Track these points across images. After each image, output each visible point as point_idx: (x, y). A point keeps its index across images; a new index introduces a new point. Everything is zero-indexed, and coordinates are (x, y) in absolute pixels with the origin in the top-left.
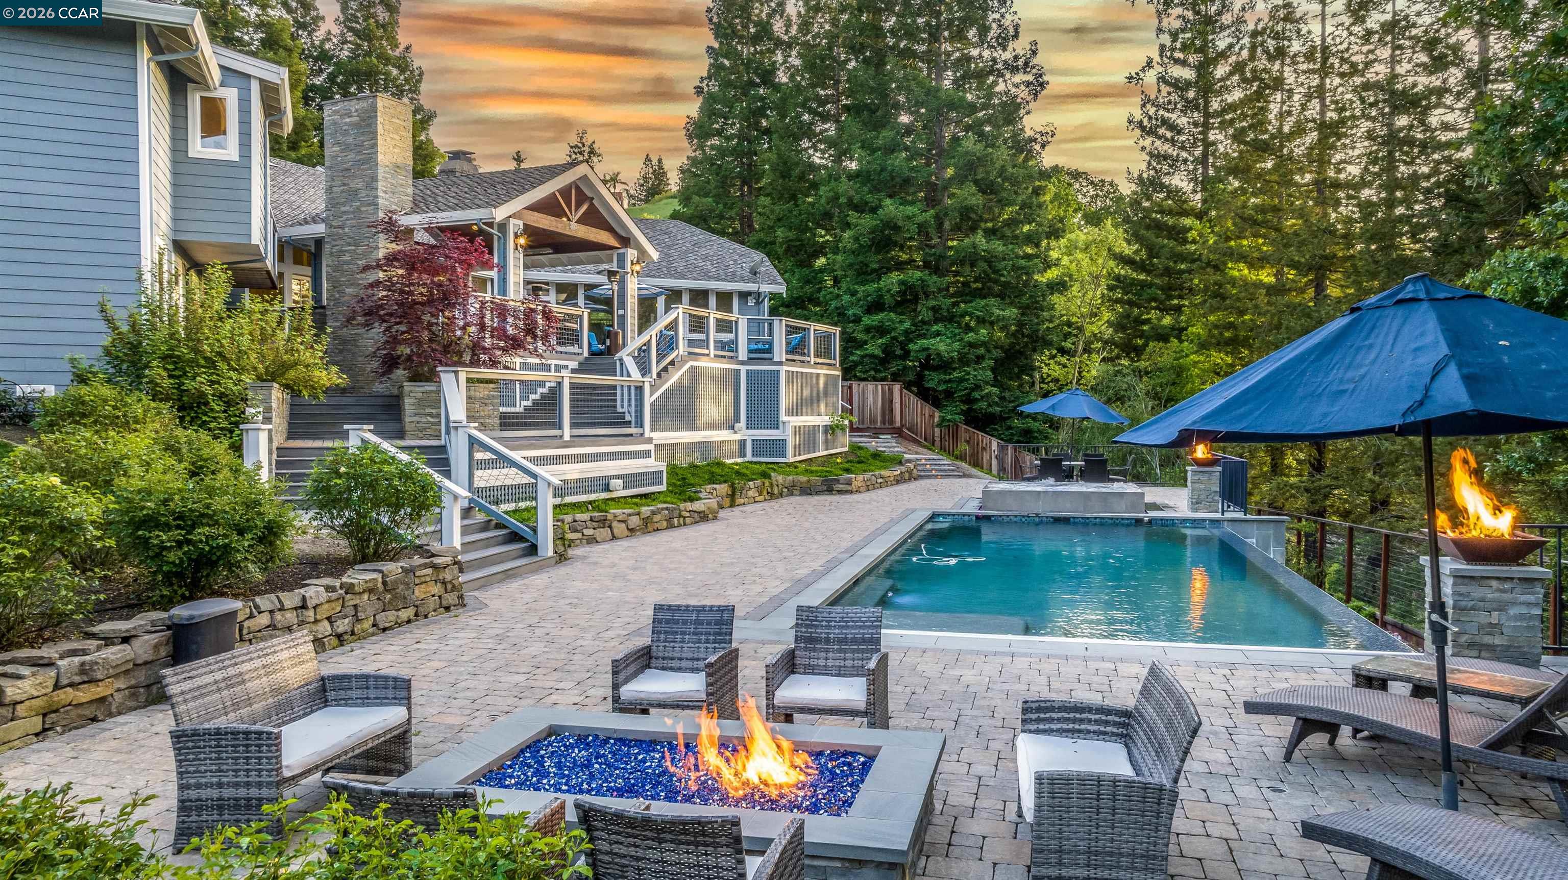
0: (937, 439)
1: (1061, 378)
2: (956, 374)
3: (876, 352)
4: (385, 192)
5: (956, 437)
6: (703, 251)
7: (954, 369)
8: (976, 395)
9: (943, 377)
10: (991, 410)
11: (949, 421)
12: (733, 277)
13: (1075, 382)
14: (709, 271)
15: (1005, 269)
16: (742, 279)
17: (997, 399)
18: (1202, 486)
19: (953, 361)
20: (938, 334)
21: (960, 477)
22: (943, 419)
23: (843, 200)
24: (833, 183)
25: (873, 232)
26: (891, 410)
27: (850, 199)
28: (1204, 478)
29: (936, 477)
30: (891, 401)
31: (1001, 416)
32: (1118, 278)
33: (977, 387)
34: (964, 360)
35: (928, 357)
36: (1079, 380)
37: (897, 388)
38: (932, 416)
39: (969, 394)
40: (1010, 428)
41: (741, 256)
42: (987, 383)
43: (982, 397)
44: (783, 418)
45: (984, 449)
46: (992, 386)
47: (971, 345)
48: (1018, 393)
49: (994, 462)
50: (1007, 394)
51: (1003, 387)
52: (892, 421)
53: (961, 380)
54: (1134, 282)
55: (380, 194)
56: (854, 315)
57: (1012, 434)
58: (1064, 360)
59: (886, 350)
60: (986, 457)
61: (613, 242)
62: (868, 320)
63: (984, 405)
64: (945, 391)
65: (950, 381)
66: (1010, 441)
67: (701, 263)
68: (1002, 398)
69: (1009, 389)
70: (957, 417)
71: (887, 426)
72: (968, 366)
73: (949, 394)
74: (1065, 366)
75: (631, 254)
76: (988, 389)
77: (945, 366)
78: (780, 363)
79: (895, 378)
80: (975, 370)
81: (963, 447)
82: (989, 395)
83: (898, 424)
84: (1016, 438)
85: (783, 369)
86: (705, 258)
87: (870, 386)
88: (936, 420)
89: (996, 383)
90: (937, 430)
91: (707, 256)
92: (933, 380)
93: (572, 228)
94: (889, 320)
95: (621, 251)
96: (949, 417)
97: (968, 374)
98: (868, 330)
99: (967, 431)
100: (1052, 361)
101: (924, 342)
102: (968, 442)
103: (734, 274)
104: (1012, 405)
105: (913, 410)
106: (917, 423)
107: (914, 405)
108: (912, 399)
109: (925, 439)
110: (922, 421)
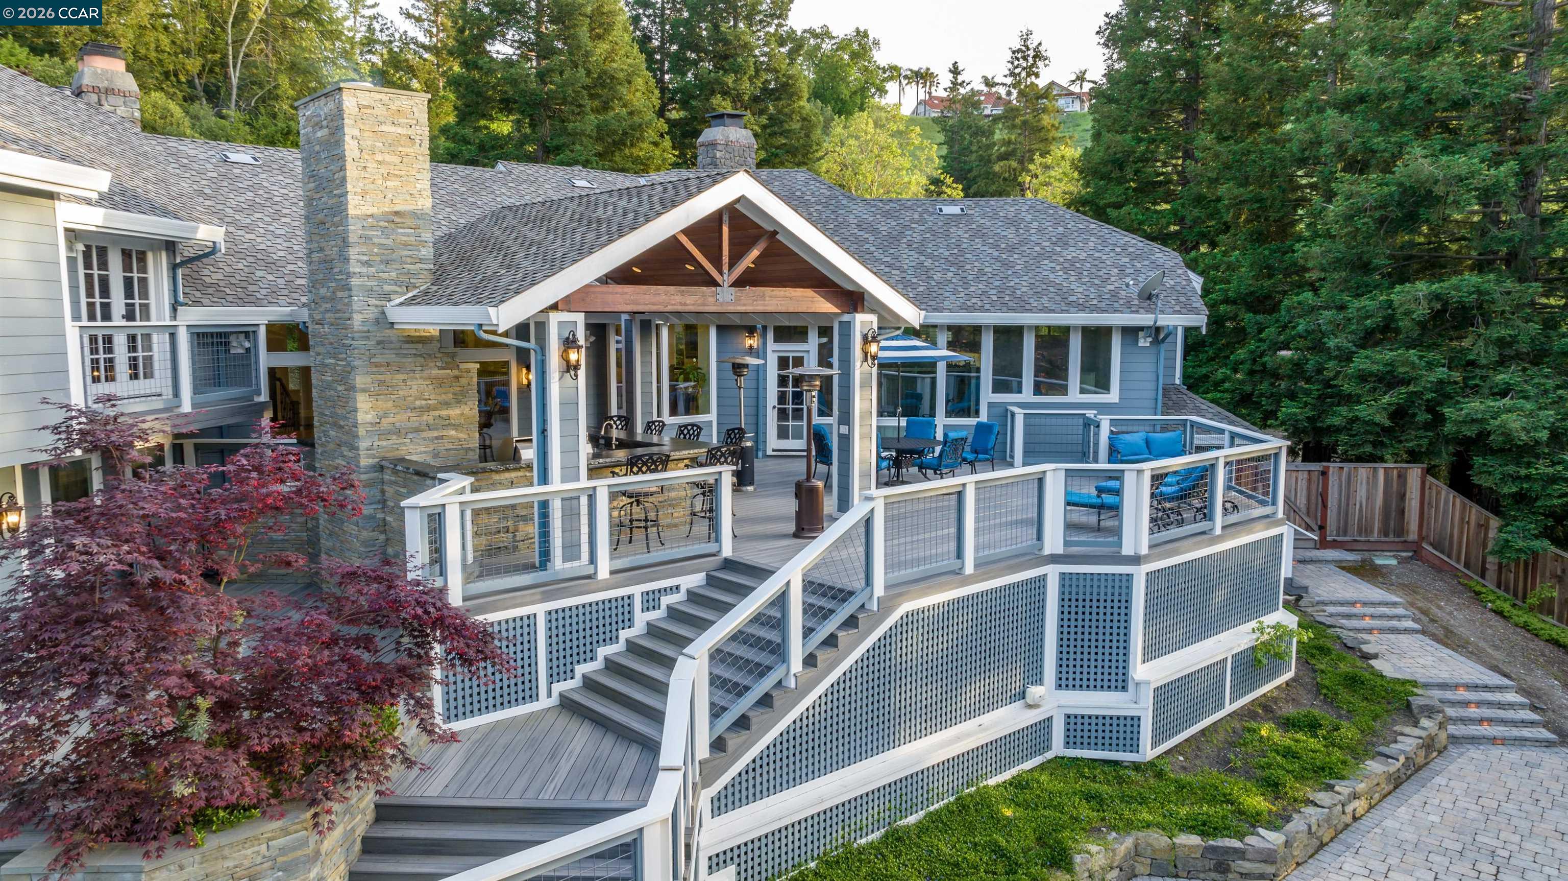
3: (1378, 418)
4: (367, 264)
5: (1532, 565)
6: (1070, 253)
12: (1112, 304)
14: (1071, 292)
16: (1129, 307)
20: (1507, 390)
23: (1327, 149)
24: (1313, 118)
25: (1383, 207)
26: (1402, 512)
27: (1341, 148)
30: (1402, 496)
35: (1482, 433)
37: (1415, 473)
38: (1483, 526)
41: (1134, 257)
52: (1401, 531)
55: (354, 268)
56: (1339, 348)
59: (1399, 414)
62: (1363, 361)
67: (1059, 277)
71: (1391, 538)
73: (1524, 500)
79: (1414, 457)
83: (1413, 536)
86: (1071, 266)
87: (1363, 471)
88: (1491, 531)
90: (1492, 557)
91: (1072, 262)
94: (1406, 363)
98: (1363, 377)
99: (1557, 559)
102: (1559, 578)
103: (1114, 295)
105: (1445, 512)
106: (1452, 536)
107: (1446, 502)
108: (1443, 493)
109: (1467, 565)
110: (1462, 533)
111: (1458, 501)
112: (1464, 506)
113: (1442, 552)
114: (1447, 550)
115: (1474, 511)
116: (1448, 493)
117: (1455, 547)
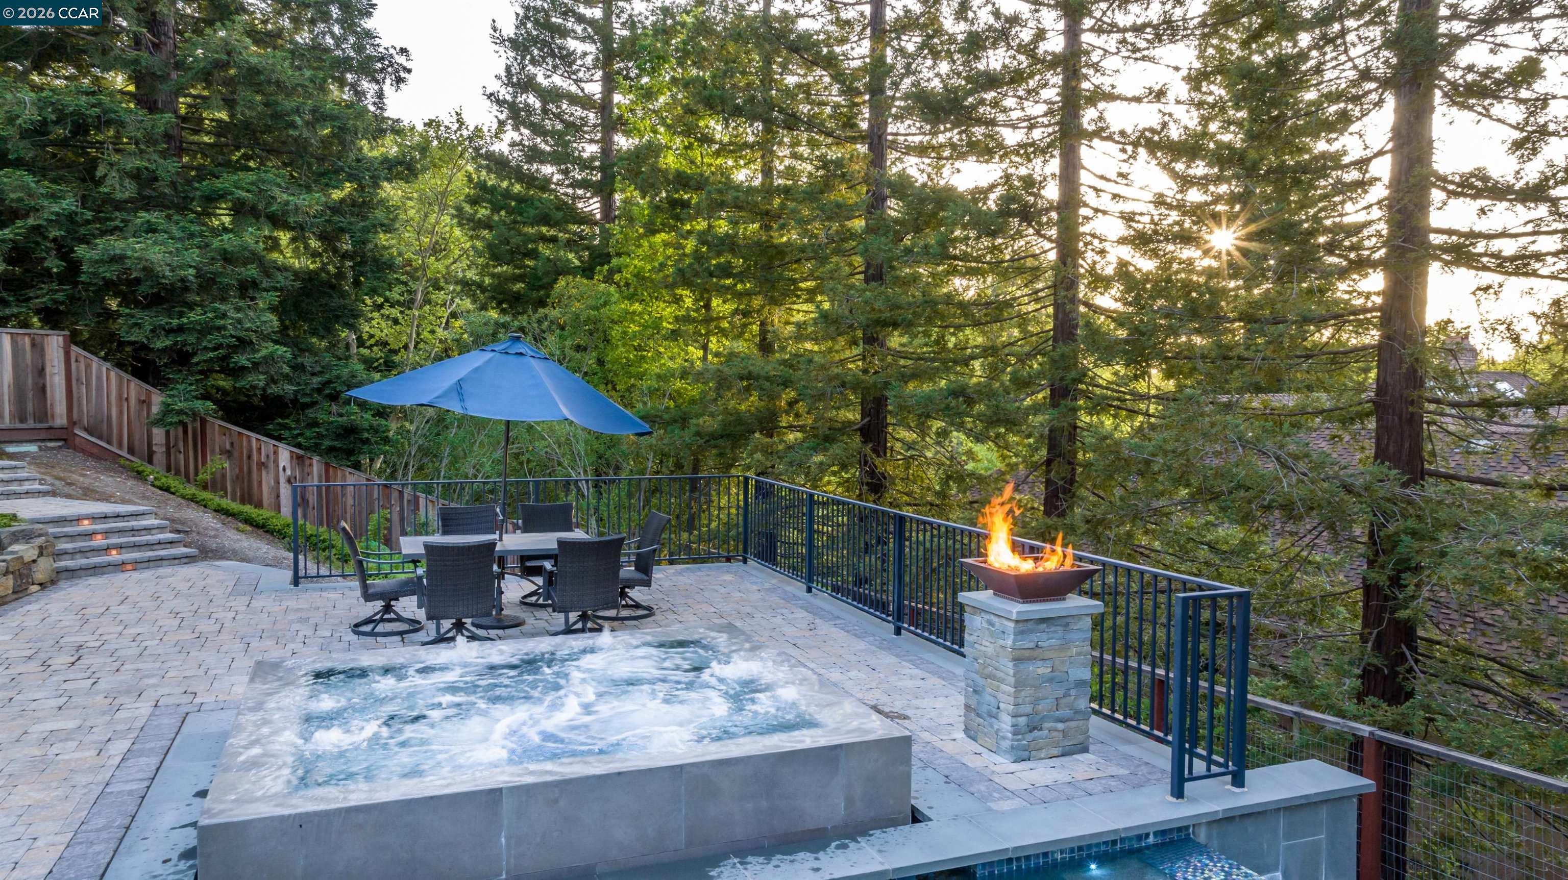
0: (159, 451)
1: (391, 340)
2: (194, 316)
5: (201, 442)
7: (191, 306)
8: (242, 360)
9: (163, 320)
10: (274, 389)
11: (180, 412)
13: (412, 346)
15: (297, 111)
17: (286, 369)
18: (1043, 670)
19: (186, 289)
20: (151, 229)
21: (189, 559)
22: (167, 410)
26: (42, 391)
28: (1048, 640)
29: (120, 567)
30: (40, 371)
31: (295, 401)
33: (243, 344)
35: (125, 276)
36: (417, 343)
37: (54, 342)
38: (145, 403)
39: (224, 358)
40: (315, 424)
42: (266, 337)
43: (256, 365)
45: (262, 465)
46: (276, 342)
47: (227, 257)
48: (327, 358)
49: (285, 491)
50: (307, 360)
51: (300, 348)
52: (42, 413)
53: (206, 329)
57: (320, 436)
58: (395, 312)
59: (19, 256)
60: (267, 480)
63: (259, 380)
65: (180, 329)
66: (315, 448)
68: (298, 368)
69: (310, 350)
70: (199, 405)
71: (33, 424)
72: (223, 300)
73: (179, 357)
74: (396, 322)
76: (267, 349)
79: (48, 320)
80: (238, 309)
81: (217, 464)
82: (270, 359)
83: (59, 421)
84: (327, 443)
88: (155, 409)
89: (282, 336)
90: (158, 434)
96: (180, 405)
97: (224, 316)
99: (224, 432)
100: (376, 315)
101: (116, 245)
102: (228, 454)
104: (316, 380)
105: (99, 388)
106: (109, 417)
107: (99, 378)
108: (94, 366)
109: (131, 451)
110: (121, 413)
111: (113, 374)
112: (120, 379)
113: (100, 438)
114: (105, 433)
115: (132, 385)
116: (100, 366)
117: (115, 431)
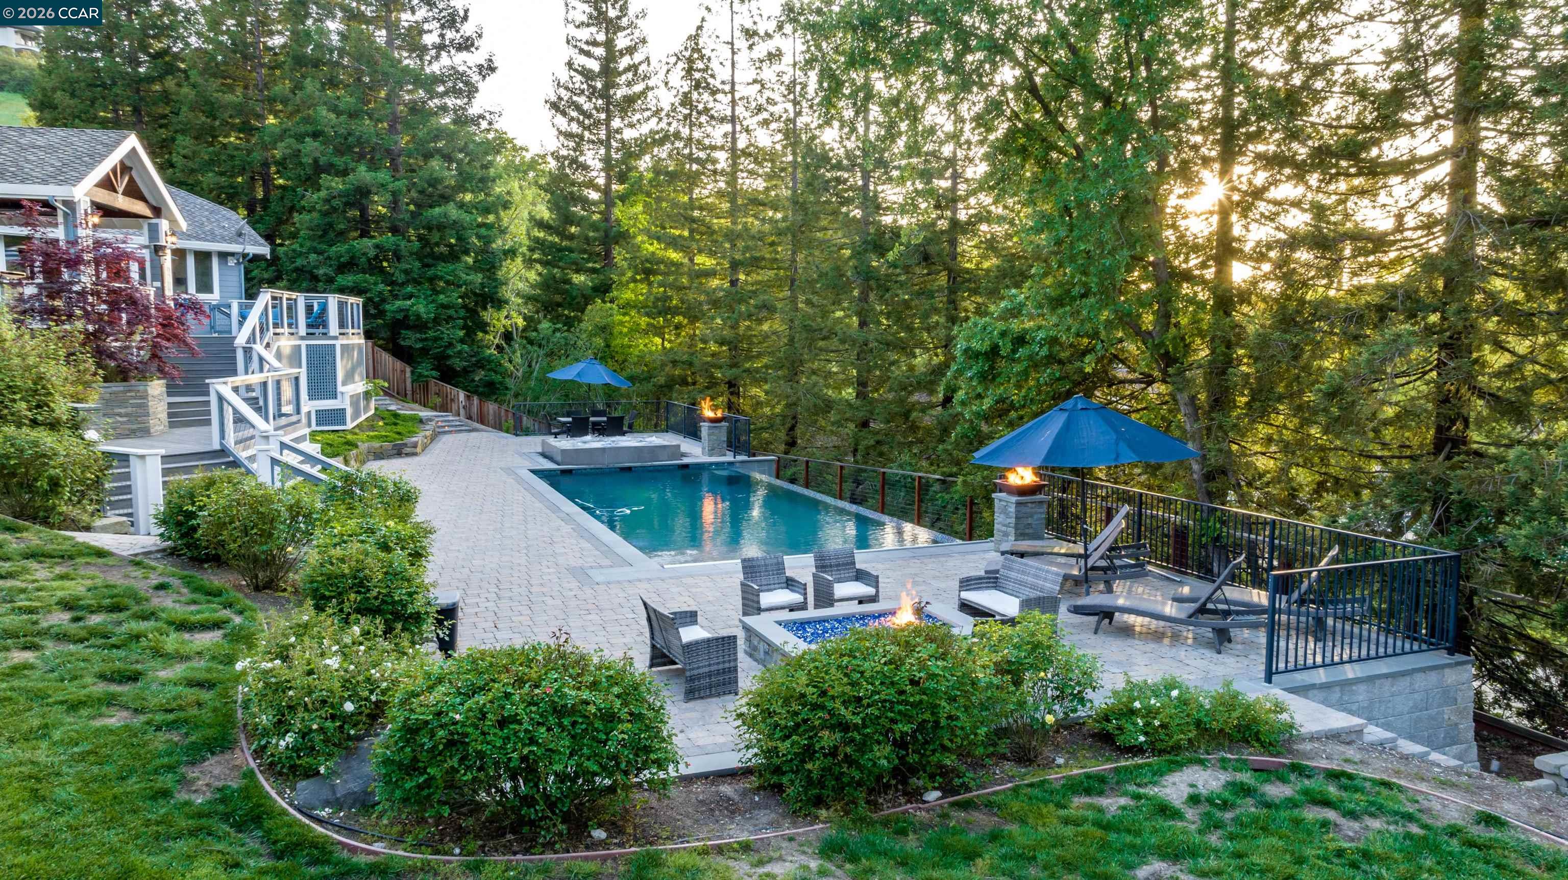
0: (409, 392)
2: (431, 333)
5: (427, 390)
7: (430, 329)
8: (450, 352)
9: (419, 336)
10: (459, 365)
19: (429, 321)
22: (414, 374)
29: (451, 432)
31: (466, 370)
32: (537, 240)
33: (450, 345)
34: (436, 321)
35: (406, 317)
39: (443, 352)
40: (476, 381)
43: (455, 354)
44: (340, 388)
45: (452, 399)
47: (442, 306)
53: (436, 339)
54: (553, 245)
57: (478, 386)
61: (147, 212)
63: (455, 361)
64: (422, 349)
65: (426, 339)
66: (475, 392)
70: (428, 372)
72: (442, 326)
73: (424, 351)
75: (164, 225)
76: (459, 347)
77: (420, 325)
78: (335, 338)
80: (448, 329)
81: (434, 398)
84: (481, 390)
85: (338, 343)
90: (409, 384)
92: (410, 339)
93: (121, 202)
95: (154, 221)
97: (442, 333)
99: (437, 385)
101: (399, 303)
102: (438, 393)
105: (385, 365)
106: (389, 378)
107: (385, 361)
108: (383, 355)
109: (398, 393)
110: (393, 376)
111: (391, 359)
112: (394, 360)
115: (398, 363)
117: (391, 384)
